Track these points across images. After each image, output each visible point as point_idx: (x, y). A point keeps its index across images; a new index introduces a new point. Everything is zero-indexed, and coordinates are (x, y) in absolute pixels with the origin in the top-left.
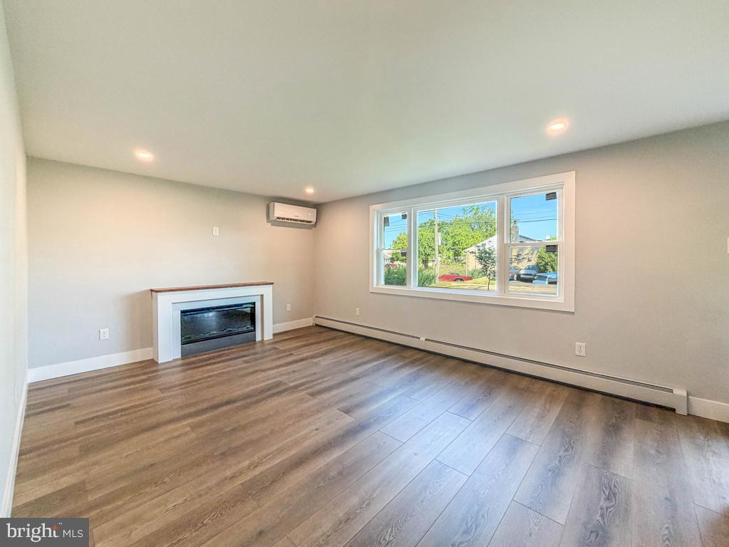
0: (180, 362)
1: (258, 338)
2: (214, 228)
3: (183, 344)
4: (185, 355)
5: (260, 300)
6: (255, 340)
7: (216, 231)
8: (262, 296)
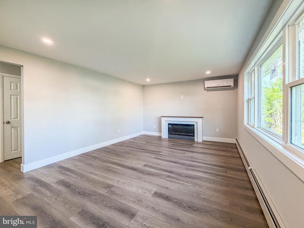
0: (168, 139)
1: (196, 140)
2: (182, 96)
3: (169, 134)
4: (169, 137)
5: (196, 124)
6: (194, 140)
7: (182, 97)
8: (197, 122)
